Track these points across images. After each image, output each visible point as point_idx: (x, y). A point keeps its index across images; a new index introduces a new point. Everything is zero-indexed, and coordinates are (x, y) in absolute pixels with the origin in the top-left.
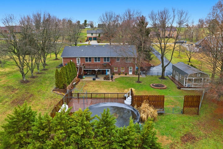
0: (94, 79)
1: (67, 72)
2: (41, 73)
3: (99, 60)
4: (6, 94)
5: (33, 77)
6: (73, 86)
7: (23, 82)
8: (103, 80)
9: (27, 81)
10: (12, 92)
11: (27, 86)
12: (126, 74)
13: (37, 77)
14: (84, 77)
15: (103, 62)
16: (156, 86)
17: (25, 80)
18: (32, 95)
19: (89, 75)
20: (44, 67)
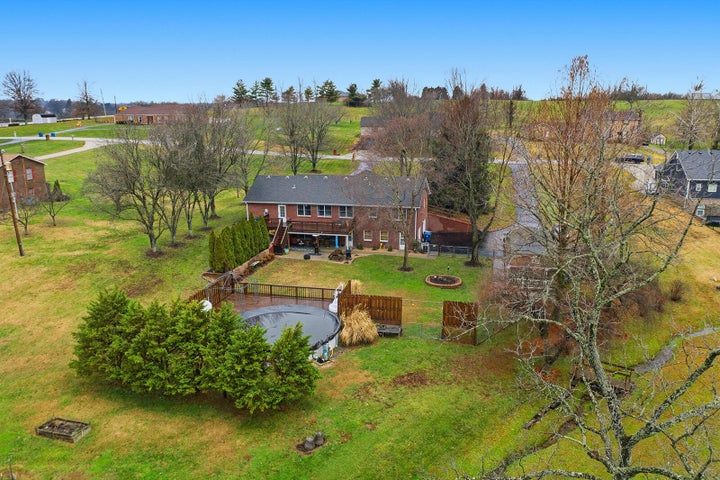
0: (307, 257)
1: (234, 239)
2: (195, 237)
3: (328, 213)
4: (113, 276)
5: (176, 245)
6: (251, 270)
7: (150, 254)
8: (327, 260)
9: (160, 253)
10: (125, 272)
11: (156, 264)
12: (390, 250)
13: (183, 244)
14: (287, 251)
15: (337, 216)
16: (436, 280)
17: (155, 250)
18: (160, 281)
19: (302, 246)
20: (206, 223)
